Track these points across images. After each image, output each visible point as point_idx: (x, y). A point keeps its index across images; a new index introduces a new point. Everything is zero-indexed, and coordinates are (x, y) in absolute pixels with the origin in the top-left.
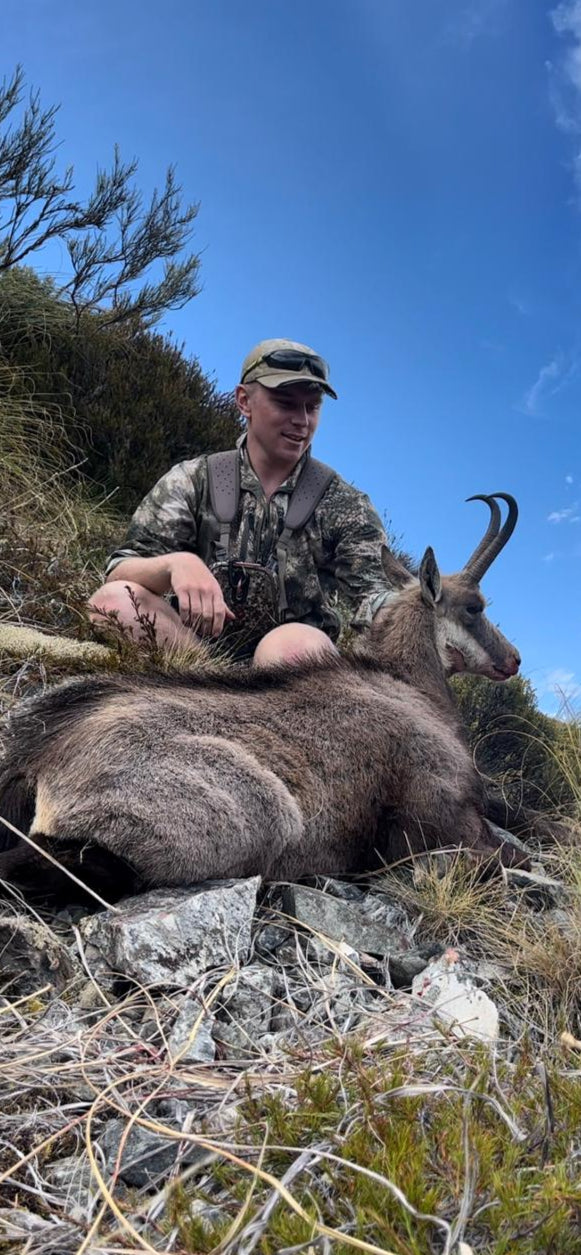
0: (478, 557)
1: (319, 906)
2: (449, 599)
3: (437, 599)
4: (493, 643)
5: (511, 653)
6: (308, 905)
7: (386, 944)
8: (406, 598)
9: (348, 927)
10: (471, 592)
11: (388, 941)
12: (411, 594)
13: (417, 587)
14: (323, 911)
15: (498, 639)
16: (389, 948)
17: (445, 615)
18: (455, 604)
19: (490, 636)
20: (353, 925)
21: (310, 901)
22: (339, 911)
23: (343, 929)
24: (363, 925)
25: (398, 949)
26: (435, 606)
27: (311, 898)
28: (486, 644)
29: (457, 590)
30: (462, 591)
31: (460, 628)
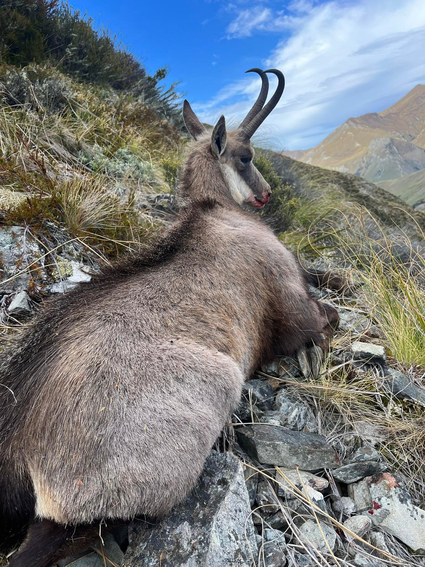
0: (251, 119)
1: (275, 449)
2: (229, 151)
3: (222, 153)
4: (255, 182)
5: (266, 189)
6: (267, 450)
7: (324, 460)
8: (199, 149)
9: (298, 458)
10: (245, 146)
11: (326, 458)
12: (203, 145)
13: (208, 140)
14: (279, 452)
15: (258, 179)
16: (326, 462)
17: (226, 162)
18: (234, 154)
19: (254, 177)
20: (301, 456)
21: (268, 448)
22: (290, 449)
23: (294, 460)
24: (308, 454)
25: (333, 462)
26: (219, 157)
27: (269, 445)
28: (251, 183)
29: (235, 144)
30: (238, 145)
31: (236, 173)
